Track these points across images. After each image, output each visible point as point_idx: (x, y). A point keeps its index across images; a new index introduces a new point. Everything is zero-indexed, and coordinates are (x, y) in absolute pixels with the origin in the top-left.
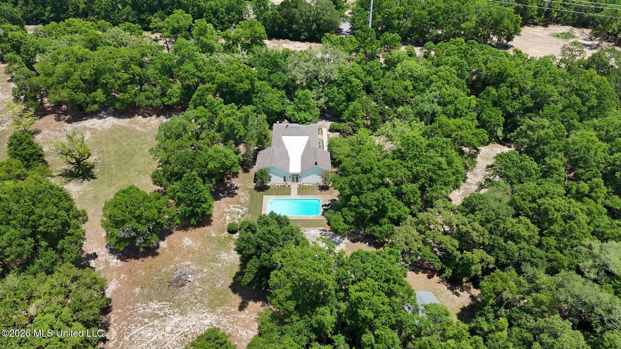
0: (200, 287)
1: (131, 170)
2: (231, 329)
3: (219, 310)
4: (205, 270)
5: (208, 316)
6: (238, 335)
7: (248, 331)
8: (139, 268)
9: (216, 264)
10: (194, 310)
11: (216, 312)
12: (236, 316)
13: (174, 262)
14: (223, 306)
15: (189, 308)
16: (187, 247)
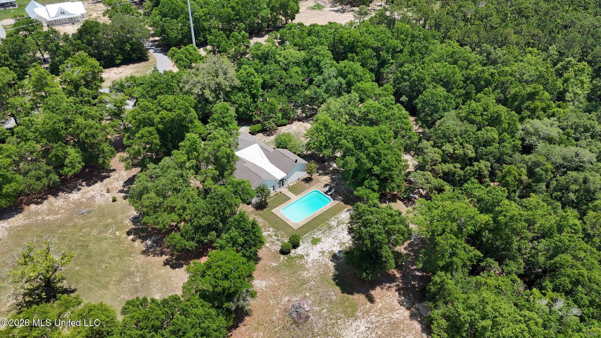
0: (323, 309)
1: (106, 260)
2: (385, 320)
3: (359, 314)
4: (308, 294)
5: (358, 324)
6: (395, 320)
7: (397, 312)
8: (250, 333)
9: (309, 284)
10: (342, 329)
11: (359, 317)
12: (376, 308)
13: (273, 306)
14: (358, 309)
15: (336, 329)
16: (266, 288)
